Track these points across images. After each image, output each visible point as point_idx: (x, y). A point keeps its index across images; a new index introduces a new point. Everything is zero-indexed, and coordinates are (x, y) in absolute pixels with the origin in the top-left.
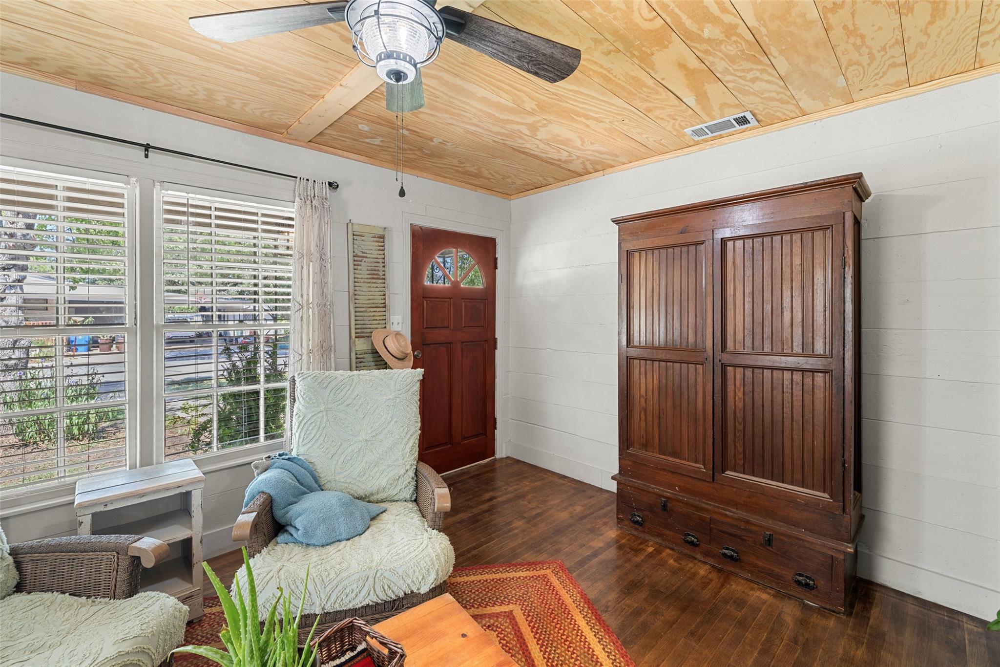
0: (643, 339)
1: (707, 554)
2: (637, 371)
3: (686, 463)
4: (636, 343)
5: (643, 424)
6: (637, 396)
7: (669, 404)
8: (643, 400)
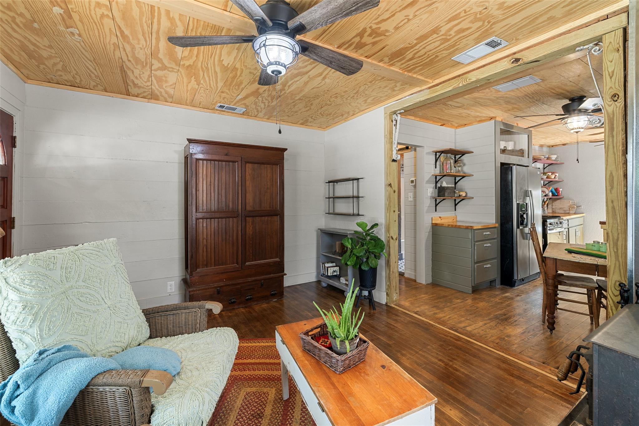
0: (205, 207)
1: (239, 304)
2: (201, 225)
3: (229, 266)
4: (201, 210)
5: (205, 254)
6: (201, 239)
7: (220, 239)
8: (205, 241)
